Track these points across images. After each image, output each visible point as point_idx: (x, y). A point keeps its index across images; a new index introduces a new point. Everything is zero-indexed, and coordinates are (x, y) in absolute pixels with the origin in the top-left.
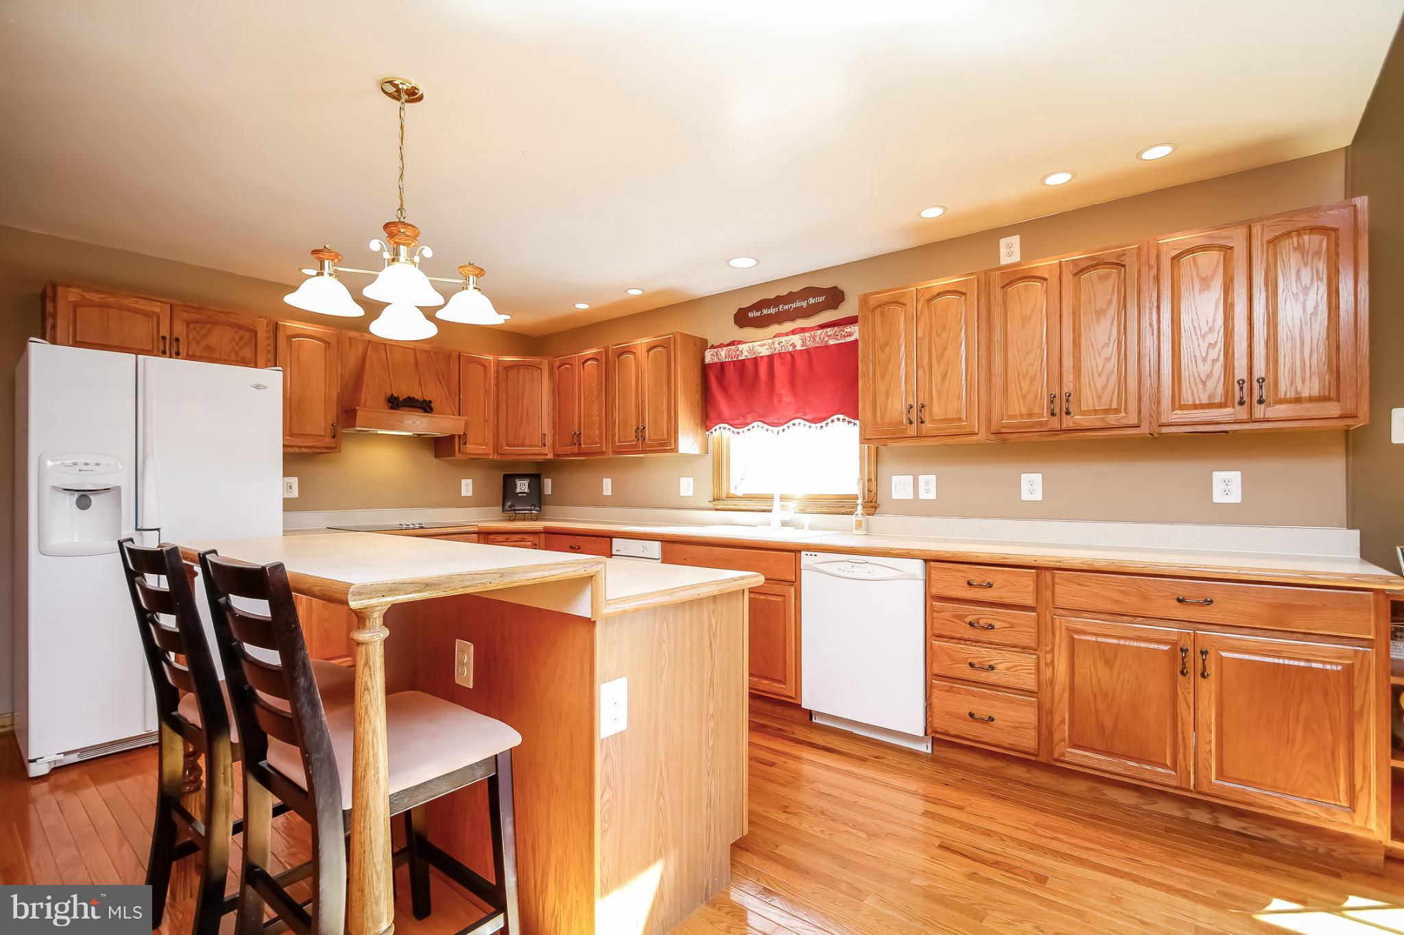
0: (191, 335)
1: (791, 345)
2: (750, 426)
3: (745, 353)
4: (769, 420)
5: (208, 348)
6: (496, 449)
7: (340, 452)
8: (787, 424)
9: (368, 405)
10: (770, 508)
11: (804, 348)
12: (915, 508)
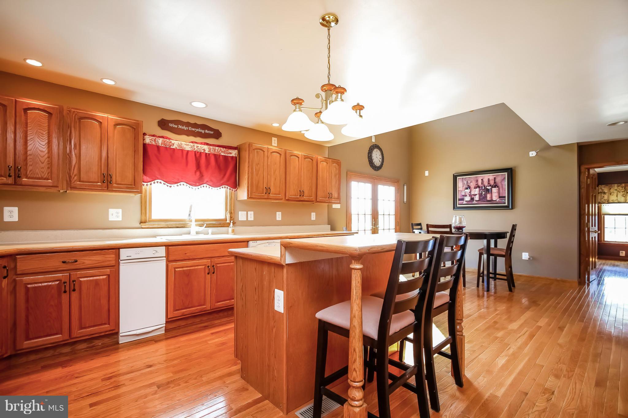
1: (203, 149)
8: (200, 186)
11: (209, 153)
12: (247, 223)
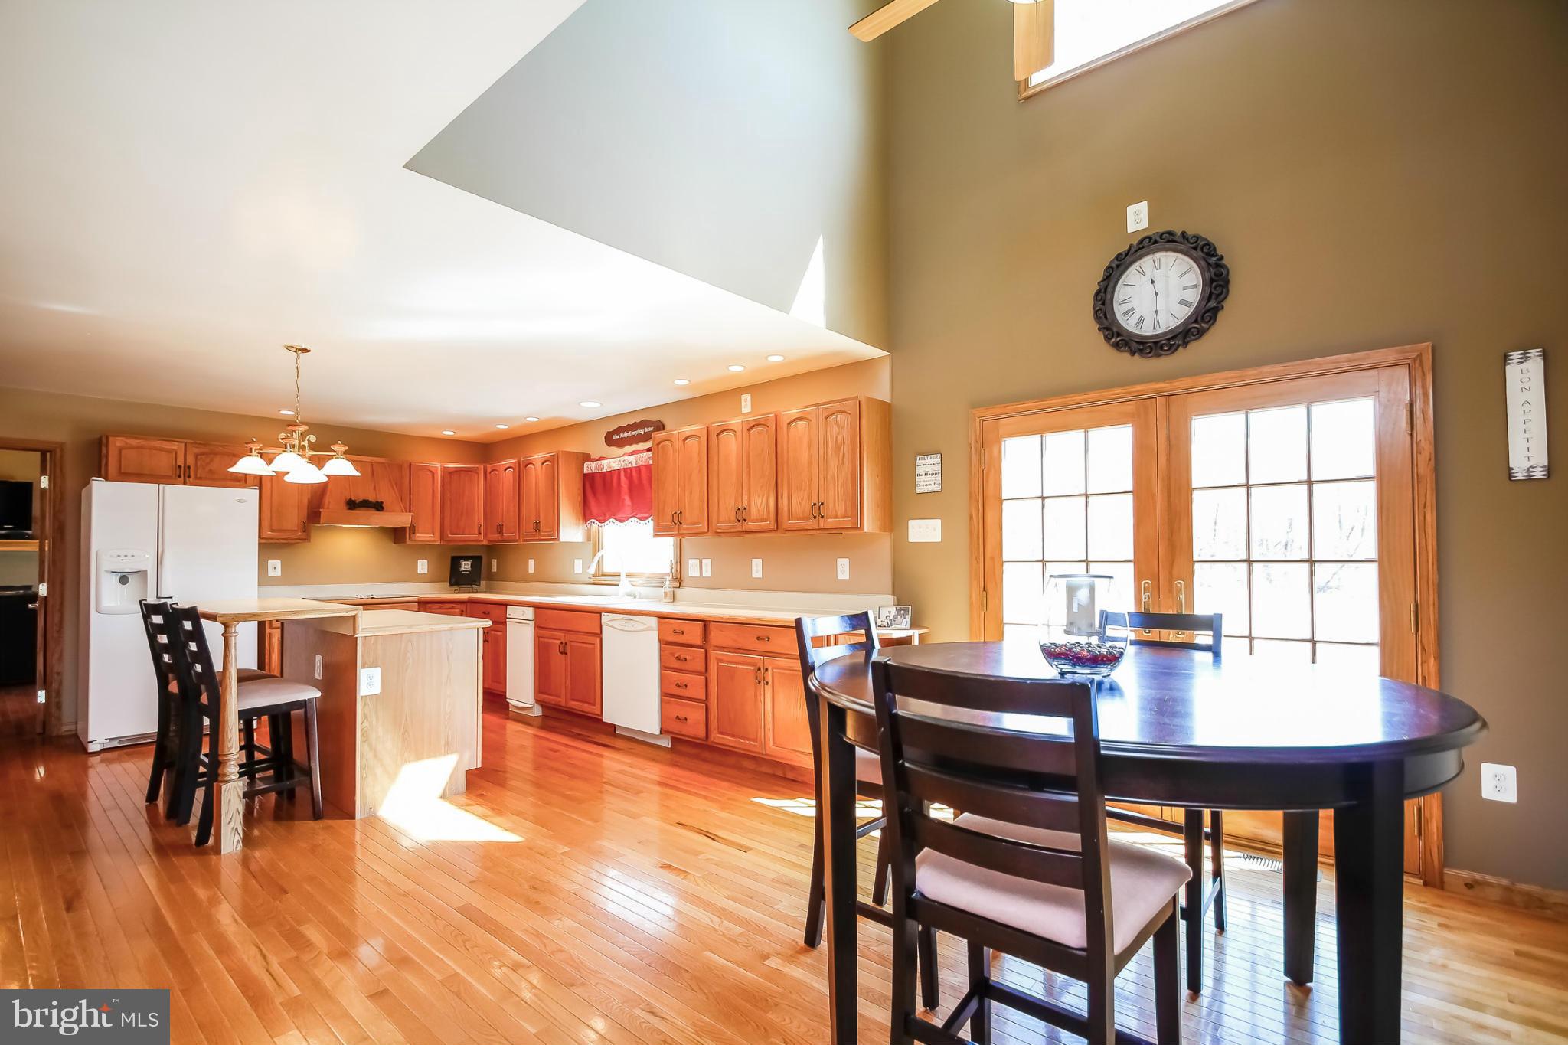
0: (199, 463)
1: (630, 462)
2: (607, 522)
3: (606, 467)
4: (619, 516)
5: (211, 471)
6: (442, 538)
7: (310, 541)
9: (330, 507)
10: (617, 583)
11: (636, 465)
12: (702, 583)
